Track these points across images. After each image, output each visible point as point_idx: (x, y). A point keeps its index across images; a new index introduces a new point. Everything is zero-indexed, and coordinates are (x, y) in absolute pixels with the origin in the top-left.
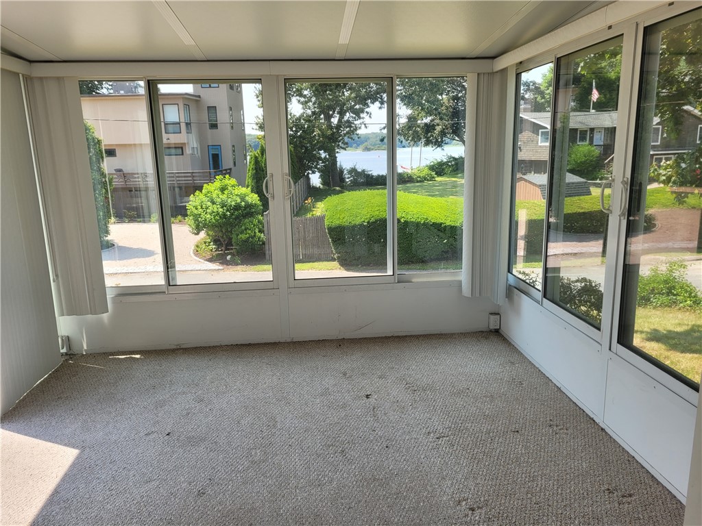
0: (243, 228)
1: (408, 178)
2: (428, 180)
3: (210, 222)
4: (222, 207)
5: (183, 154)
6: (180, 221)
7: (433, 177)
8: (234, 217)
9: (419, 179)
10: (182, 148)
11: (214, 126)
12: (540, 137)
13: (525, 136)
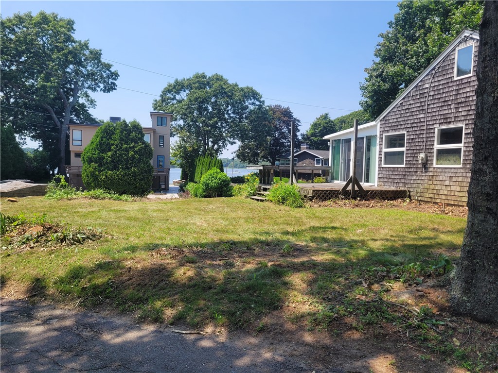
11: (162, 146)
12: (316, 161)
13: (308, 161)
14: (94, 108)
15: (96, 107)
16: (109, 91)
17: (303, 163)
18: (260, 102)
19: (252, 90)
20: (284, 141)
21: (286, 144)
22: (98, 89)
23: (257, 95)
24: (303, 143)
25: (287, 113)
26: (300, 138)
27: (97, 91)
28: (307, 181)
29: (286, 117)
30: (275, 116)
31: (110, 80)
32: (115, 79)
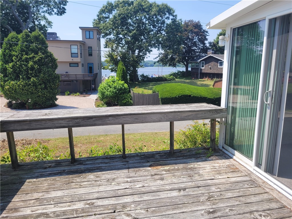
0: (123, 98)
1: (165, 79)
2: (172, 80)
3: (109, 95)
4: (115, 89)
5: (78, 67)
6: (78, 95)
7: (175, 79)
8: (119, 93)
9: (169, 80)
10: (78, 64)
11: (90, 55)
12: (219, 64)
13: (213, 63)
14: (51, 28)
15: (52, 26)
16: (61, 15)
17: (209, 66)
18: (174, 16)
19: (166, 6)
20: (196, 48)
21: (197, 50)
22: (53, 13)
23: (170, 10)
24: (210, 49)
25: (198, 26)
26: (208, 45)
27: (53, 14)
28: (212, 79)
29: (196, 29)
30: (188, 28)
31: (61, 5)
32: (65, 5)
